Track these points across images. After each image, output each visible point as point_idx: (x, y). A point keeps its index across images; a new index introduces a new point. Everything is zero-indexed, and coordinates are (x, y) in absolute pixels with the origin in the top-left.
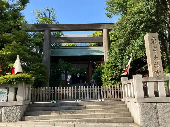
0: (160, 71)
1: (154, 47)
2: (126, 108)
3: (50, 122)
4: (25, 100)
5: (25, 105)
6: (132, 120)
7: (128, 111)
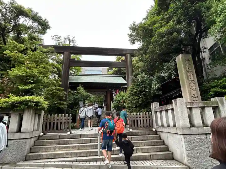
0: (197, 96)
1: (188, 69)
2: (160, 140)
3: (66, 161)
4: (33, 131)
5: (32, 137)
6: (171, 156)
7: (163, 144)
